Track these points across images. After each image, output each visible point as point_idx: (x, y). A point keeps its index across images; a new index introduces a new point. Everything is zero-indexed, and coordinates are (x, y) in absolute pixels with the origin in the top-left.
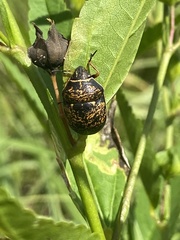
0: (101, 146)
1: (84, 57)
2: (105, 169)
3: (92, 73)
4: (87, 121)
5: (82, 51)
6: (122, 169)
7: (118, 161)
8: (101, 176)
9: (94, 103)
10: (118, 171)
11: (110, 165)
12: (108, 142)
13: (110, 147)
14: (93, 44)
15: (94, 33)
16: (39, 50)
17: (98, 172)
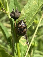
0: (23, 38)
1: (23, 18)
2: (23, 44)
3: (25, 22)
4: (21, 33)
5: (23, 16)
6: (27, 45)
7: (26, 42)
8: (22, 45)
9: (24, 29)
10: (26, 45)
11: (24, 43)
12: (24, 38)
13: (25, 39)
14: (26, 15)
15: (27, 12)
16: (13, 14)
17: (21, 44)
